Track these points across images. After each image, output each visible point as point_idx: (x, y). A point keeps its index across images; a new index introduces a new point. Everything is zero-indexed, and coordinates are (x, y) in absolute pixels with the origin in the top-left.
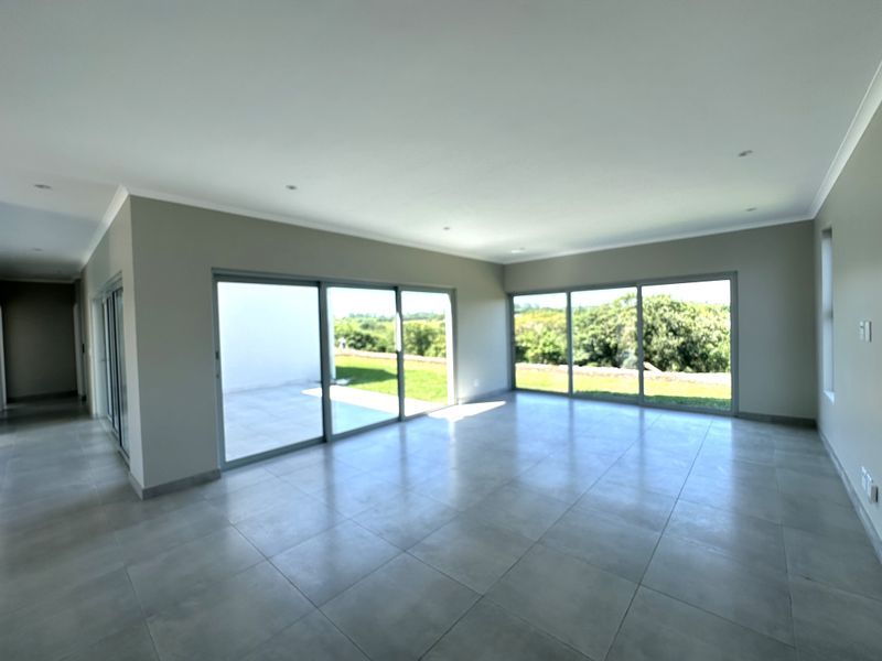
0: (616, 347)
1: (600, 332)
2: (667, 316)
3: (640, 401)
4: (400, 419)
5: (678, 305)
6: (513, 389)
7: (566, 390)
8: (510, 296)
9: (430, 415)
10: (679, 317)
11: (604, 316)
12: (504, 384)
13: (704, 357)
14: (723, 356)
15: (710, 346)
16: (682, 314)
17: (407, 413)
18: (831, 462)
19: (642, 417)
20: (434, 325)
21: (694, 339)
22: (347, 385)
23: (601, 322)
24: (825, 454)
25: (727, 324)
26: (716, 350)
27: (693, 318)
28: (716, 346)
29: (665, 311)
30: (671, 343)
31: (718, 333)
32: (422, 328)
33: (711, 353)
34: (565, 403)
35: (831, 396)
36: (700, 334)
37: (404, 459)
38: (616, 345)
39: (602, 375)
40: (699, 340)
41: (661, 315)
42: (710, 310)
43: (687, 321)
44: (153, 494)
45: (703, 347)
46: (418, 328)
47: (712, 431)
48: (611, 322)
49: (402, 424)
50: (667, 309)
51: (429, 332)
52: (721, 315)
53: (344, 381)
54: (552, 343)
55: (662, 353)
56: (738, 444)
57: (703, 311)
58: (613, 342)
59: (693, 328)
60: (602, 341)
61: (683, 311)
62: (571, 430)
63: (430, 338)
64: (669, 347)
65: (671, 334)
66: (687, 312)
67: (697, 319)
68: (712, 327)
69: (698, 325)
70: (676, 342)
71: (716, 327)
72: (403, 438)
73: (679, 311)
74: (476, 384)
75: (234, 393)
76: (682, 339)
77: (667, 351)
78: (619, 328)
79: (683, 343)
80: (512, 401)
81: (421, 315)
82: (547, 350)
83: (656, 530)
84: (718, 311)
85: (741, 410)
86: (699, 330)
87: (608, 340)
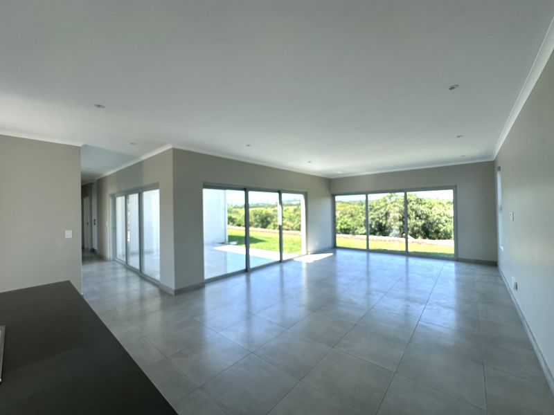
0: (385, 226)
1: (376, 216)
2: (415, 207)
3: (406, 254)
4: (281, 261)
5: (421, 200)
6: (335, 247)
7: (365, 248)
8: (333, 196)
9: (295, 259)
10: (421, 207)
11: (378, 207)
12: (330, 244)
13: (437, 232)
14: (449, 231)
15: (440, 225)
16: (423, 206)
17: (284, 259)
18: (502, 279)
19: (407, 261)
20: (270, 211)
21: (431, 221)
22: (237, 245)
23: (376, 210)
24: (500, 276)
25: (451, 213)
26: (444, 228)
27: (431, 208)
28: (444, 226)
29: (413, 204)
30: (418, 223)
31: (445, 218)
32: (264, 212)
33: (441, 230)
34: (364, 254)
35: (502, 248)
36: (435, 218)
37: (282, 283)
38: (385, 225)
39: (381, 241)
40: (435, 222)
41: (411, 207)
42: (440, 204)
43: (426, 210)
44: (179, 292)
45: (437, 226)
46: (261, 213)
47: (445, 267)
48: (382, 210)
49: (281, 264)
50: (415, 203)
51: (268, 216)
52: (448, 206)
53: (235, 243)
54: (345, 223)
55: (413, 229)
56: (458, 272)
57: (436, 204)
58: (384, 223)
59: (430, 215)
60: (378, 222)
61: (425, 203)
62: (368, 266)
63: (269, 219)
64: (417, 226)
65: (418, 218)
66: (427, 205)
67: (433, 209)
68: (442, 214)
69: (434, 213)
70: (420, 223)
71: (444, 215)
72: (282, 272)
73: (422, 204)
74: (317, 244)
75: (208, 244)
76: (423, 222)
77: (416, 228)
78: (387, 214)
79: (424, 224)
80: (335, 253)
81: (260, 205)
82: (343, 227)
83: (422, 304)
84: (445, 205)
85: (459, 257)
86: (434, 216)
87: (381, 221)
